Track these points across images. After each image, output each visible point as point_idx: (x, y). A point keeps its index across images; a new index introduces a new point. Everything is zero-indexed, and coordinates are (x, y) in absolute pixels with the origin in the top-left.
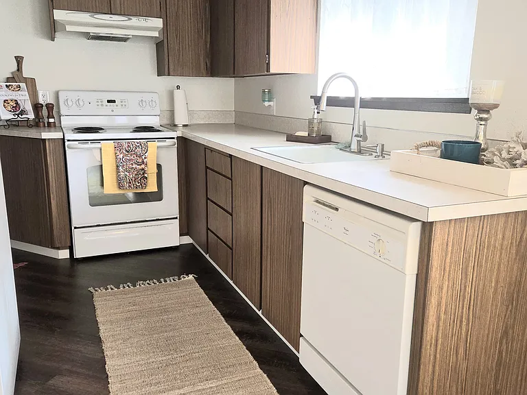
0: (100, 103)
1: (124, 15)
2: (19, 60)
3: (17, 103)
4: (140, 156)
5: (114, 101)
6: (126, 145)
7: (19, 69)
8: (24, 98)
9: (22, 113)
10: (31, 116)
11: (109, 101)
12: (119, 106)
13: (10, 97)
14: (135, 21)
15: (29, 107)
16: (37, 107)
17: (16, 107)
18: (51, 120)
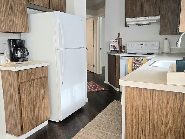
0: (138, 45)
1: (146, 16)
2: (119, 34)
3: (115, 46)
4: (140, 62)
5: (143, 45)
6: (136, 59)
7: (119, 36)
8: (117, 44)
9: (116, 48)
10: (118, 49)
11: (141, 45)
12: (144, 46)
13: (113, 44)
14: (150, 18)
15: (118, 47)
16: (120, 47)
17: (114, 47)
18: (124, 50)
